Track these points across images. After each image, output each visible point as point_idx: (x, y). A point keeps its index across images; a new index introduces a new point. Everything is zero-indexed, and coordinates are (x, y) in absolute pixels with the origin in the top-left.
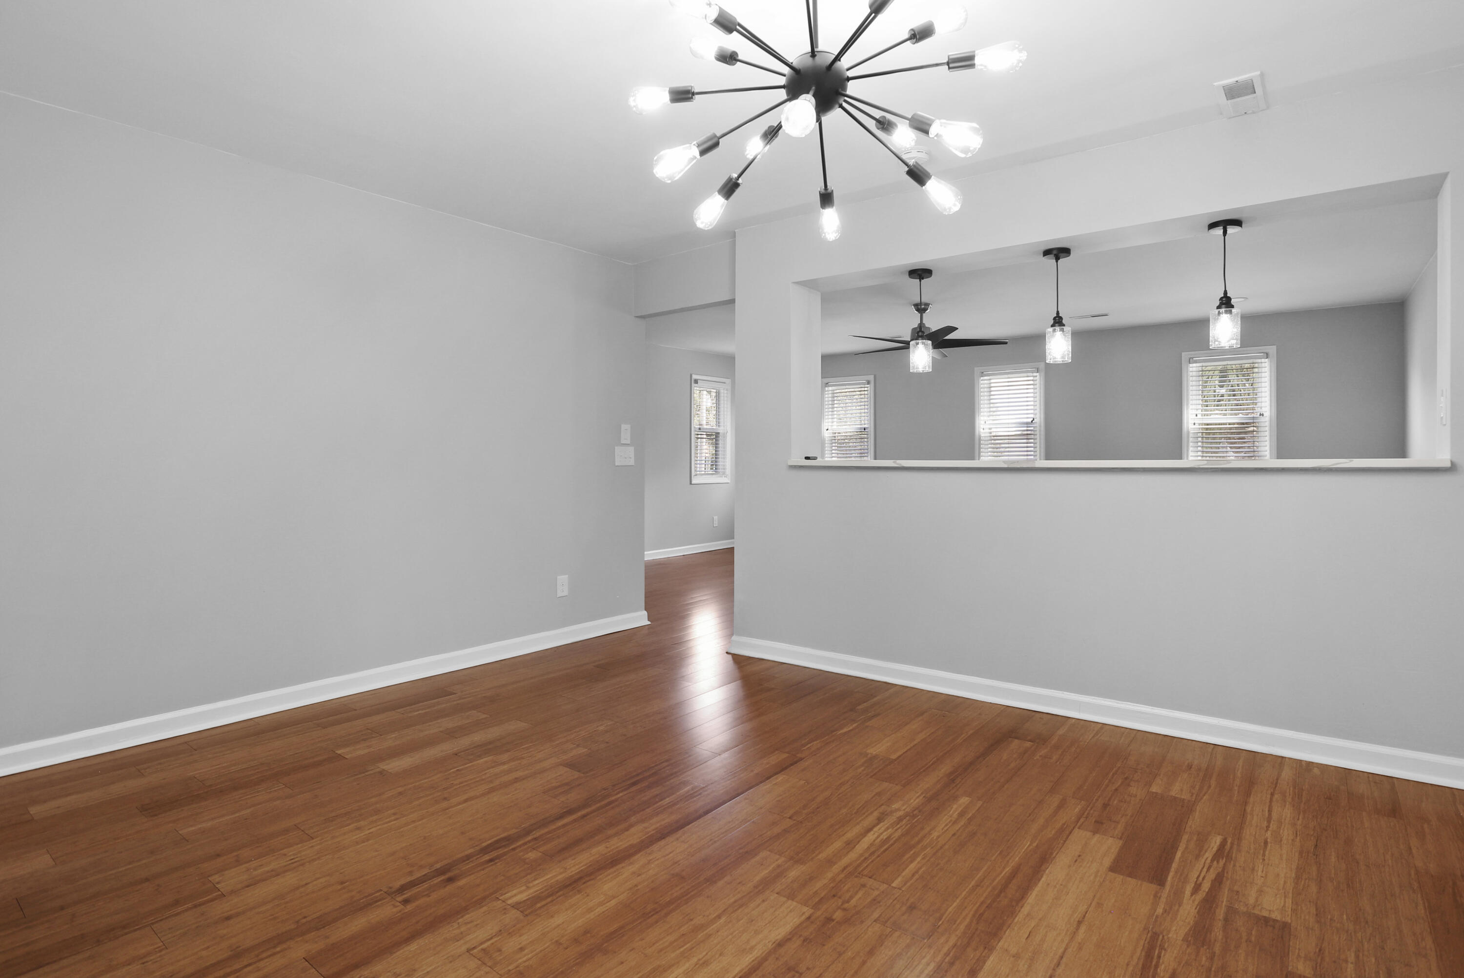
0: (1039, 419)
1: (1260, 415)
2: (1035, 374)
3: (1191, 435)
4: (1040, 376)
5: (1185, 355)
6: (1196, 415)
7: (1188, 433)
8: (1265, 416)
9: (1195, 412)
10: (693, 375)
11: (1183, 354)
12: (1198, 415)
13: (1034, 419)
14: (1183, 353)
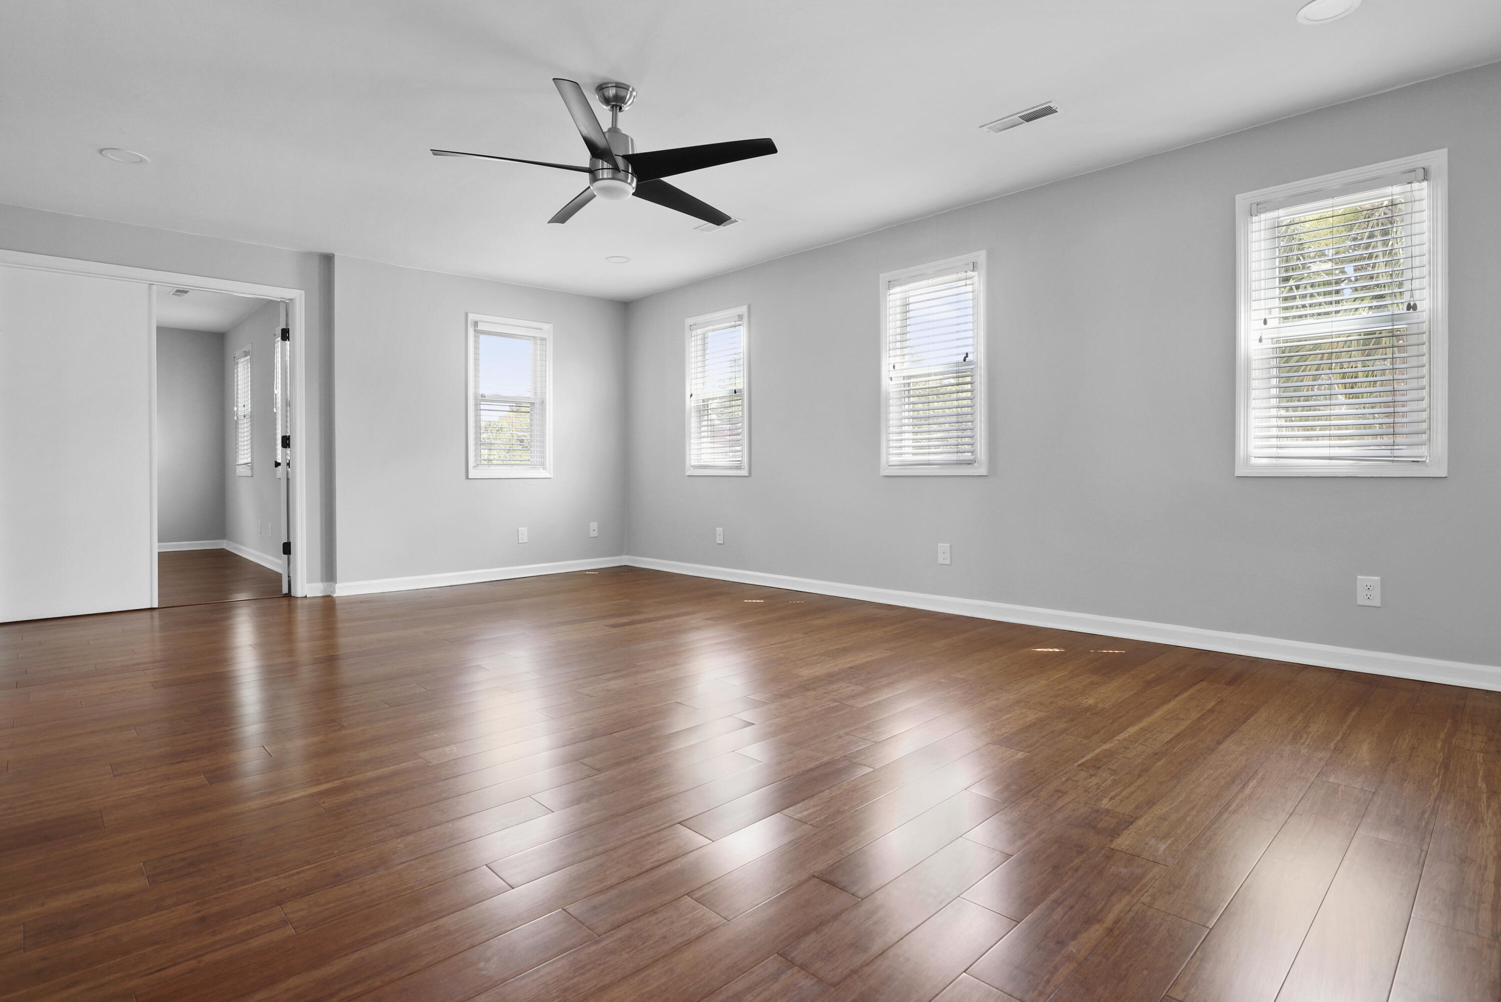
0: (979, 356)
1: (1409, 307)
2: (970, 274)
3: (1254, 365)
4: (979, 276)
5: (1242, 200)
6: (1265, 322)
7: (1248, 361)
8: (1419, 309)
9: (1264, 315)
10: (470, 315)
11: (1239, 198)
12: (1268, 321)
13: (967, 354)
14: (1237, 196)
